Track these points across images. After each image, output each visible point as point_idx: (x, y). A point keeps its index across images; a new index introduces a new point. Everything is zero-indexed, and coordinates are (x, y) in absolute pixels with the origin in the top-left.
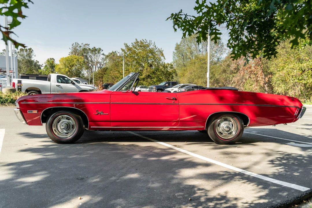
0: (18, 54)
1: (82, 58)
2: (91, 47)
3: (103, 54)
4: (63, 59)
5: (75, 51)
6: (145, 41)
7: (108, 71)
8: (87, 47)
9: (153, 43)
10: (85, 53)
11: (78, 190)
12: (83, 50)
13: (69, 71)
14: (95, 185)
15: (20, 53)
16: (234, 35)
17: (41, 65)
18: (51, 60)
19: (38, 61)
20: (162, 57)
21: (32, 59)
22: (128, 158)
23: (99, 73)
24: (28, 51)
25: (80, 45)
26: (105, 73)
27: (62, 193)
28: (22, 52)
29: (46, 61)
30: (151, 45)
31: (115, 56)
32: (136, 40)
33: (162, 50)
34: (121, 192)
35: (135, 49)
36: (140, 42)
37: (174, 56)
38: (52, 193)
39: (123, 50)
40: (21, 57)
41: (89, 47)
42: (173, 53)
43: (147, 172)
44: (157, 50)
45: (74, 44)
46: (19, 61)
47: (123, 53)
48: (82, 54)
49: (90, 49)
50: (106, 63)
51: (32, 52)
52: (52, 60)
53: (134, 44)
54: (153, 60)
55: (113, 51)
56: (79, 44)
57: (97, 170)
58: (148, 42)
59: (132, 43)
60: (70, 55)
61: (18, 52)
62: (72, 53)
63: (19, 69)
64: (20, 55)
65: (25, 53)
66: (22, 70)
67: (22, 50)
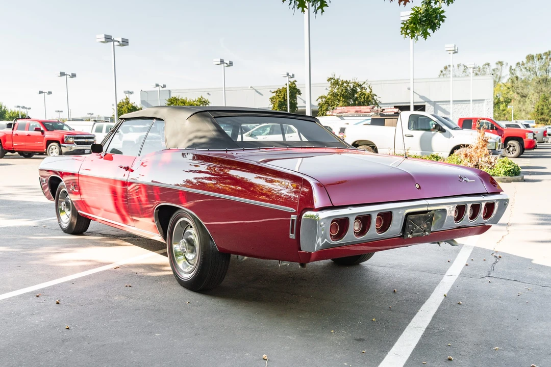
0: (522, 67)
24: (544, 57)
28: (531, 62)
40: (528, 73)
61: (523, 64)
63: (522, 99)
64: (526, 68)
65: (537, 64)
66: (527, 99)
67: (530, 58)
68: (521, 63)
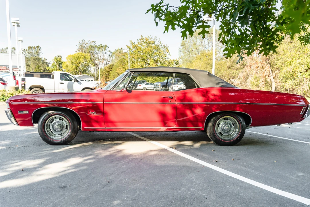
0: (26, 52)
1: (89, 55)
2: (98, 44)
3: (109, 51)
4: (70, 56)
5: (82, 48)
6: (150, 37)
7: (114, 68)
8: (93, 44)
9: (158, 39)
10: (91, 49)
11: (57, 201)
12: (90, 47)
13: (76, 68)
14: (76, 195)
15: (28, 51)
16: (225, 29)
17: (49, 62)
18: (58, 58)
19: (46, 58)
20: (167, 53)
21: (40, 57)
22: (119, 162)
23: (105, 70)
24: (36, 48)
25: (86, 43)
26: (112, 70)
27: (38, 204)
28: (30, 50)
29: (54, 59)
30: (157, 41)
31: (121, 53)
32: (142, 36)
33: (167, 46)
34: (102, 203)
35: (141, 46)
36: (145, 38)
37: (180, 52)
38: (27, 204)
39: (128, 47)
40: (29, 55)
41: (96, 44)
42: (179, 49)
43: (136, 179)
44: (162, 46)
45: (81, 41)
46: (27, 59)
47: (129, 50)
48: (89, 51)
49: (96, 46)
50: (113, 60)
51: (39, 49)
52: (60, 57)
53: (140, 40)
54: (159, 56)
55: (119, 48)
56: (86, 41)
57: (83, 176)
58: (154, 38)
59: (137, 40)
60: (77, 52)
61: (27, 50)
62: (79, 50)
63: (27, 67)
64: (28, 52)
65: (34, 51)
66: (30, 67)
67: (30, 48)
68: (26, 50)
